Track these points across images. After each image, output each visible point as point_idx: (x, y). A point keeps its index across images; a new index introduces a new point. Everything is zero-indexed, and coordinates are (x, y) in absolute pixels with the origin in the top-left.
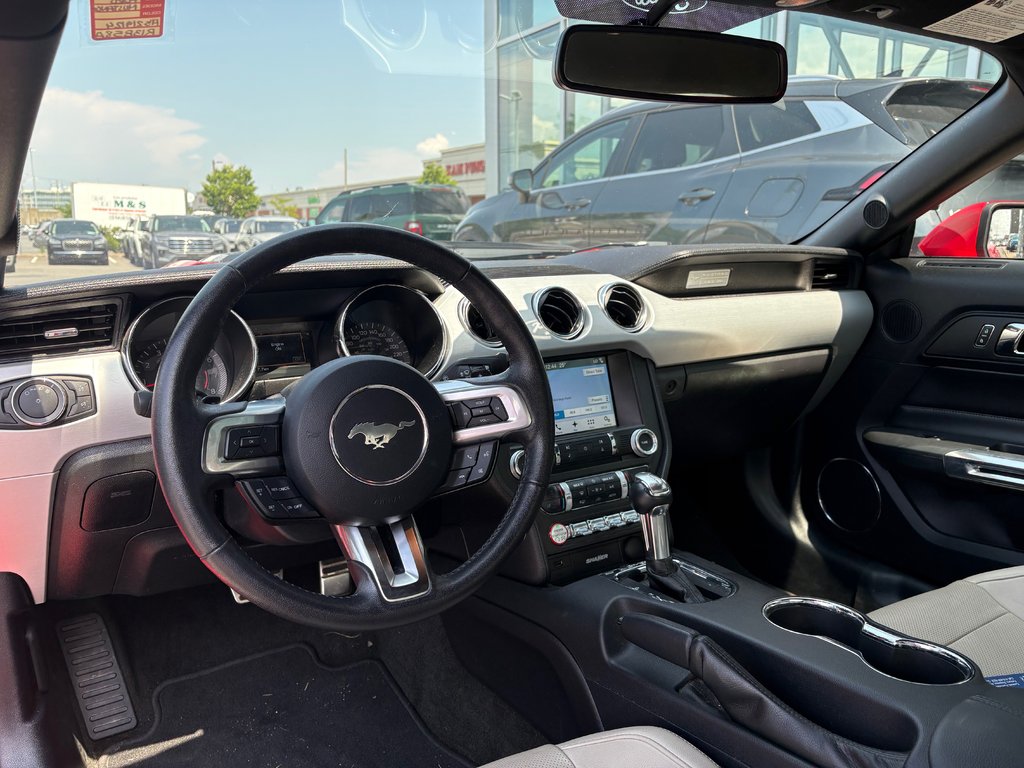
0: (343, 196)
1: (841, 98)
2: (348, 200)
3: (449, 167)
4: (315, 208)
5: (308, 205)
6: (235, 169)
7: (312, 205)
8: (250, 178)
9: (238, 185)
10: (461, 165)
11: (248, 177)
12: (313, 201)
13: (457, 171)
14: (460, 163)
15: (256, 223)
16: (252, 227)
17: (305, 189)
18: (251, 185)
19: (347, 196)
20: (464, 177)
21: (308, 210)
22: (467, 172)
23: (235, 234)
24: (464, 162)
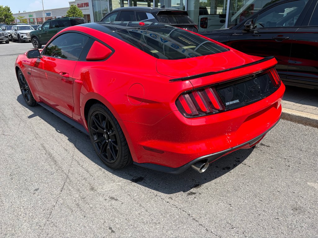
0: (49, 21)
1: (151, 13)
2: (51, 22)
3: (78, 4)
4: (32, 18)
5: (29, 18)
6: (4, 7)
7: (31, 18)
8: (10, 10)
9: (6, 13)
10: (82, 4)
11: (9, 10)
12: (30, 16)
13: (81, 6)
14: (82, 3)
15: (17, 27)
16: (16, 28)
17: (27, 12)
18: (10, 13)
19: (50, 20)
20: (84, 8)
21: (29, 19)
22: (85, 6)
23: (10, 31)
24: (83, 3)
